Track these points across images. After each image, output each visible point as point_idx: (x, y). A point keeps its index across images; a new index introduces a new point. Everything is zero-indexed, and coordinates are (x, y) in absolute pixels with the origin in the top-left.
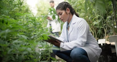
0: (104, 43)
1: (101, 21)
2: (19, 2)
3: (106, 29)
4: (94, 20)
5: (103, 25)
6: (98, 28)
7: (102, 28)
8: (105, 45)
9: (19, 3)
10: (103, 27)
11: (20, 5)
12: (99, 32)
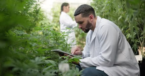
0: (140, 60)
1: (137, 34)
2: (35, 9)
3: (143, 42)
4: (127, 32)
5: (139, 39)
6: (133, 42)
7: (138, 42)
8: (141, 62)
9: (34, 11)
10: (139, 40)
11: (36, 13)
12: (135, 47)
